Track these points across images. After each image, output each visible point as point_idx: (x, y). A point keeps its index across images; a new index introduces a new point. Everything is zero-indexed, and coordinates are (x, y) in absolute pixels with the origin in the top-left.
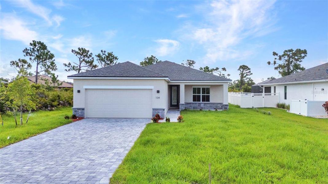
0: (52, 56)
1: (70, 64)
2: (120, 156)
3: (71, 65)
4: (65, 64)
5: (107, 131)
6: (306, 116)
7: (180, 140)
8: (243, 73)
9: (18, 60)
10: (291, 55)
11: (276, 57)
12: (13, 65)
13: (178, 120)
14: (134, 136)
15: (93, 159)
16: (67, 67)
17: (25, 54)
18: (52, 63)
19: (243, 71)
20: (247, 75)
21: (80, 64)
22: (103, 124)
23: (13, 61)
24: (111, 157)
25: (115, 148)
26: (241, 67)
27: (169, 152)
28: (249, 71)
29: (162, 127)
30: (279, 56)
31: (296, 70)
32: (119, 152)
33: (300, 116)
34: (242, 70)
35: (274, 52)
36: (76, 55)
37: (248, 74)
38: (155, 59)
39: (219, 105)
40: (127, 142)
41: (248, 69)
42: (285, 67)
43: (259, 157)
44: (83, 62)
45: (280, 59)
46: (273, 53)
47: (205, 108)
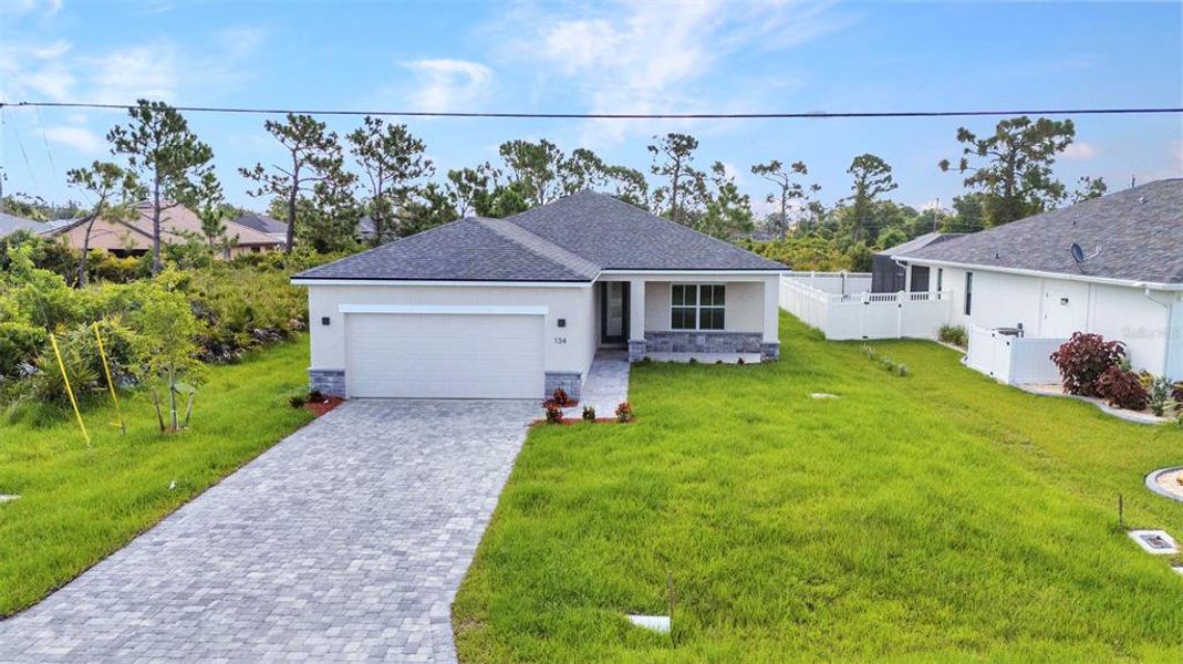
0: (204, 155)
1: (260, 170)
2: (466, 542)
3: (265, 173)
4: (245, 172)
5: (422, 454)
6: (1007, 383)
7: (616, 492)
8: (867, 182)
9: (91, 164)
10: (1020, 137)
11: (967, 144)
12: (74, 181)
13: (617, 413)
14: (496, 473)
15: (403, 549)
16: (251, 178)
17: (114, 146)
18: (209, 179)
19: (864, 178)
20: (877, 190)
21: (297, 169)
22: (405, 427)
23: (75, 169)
24: (443, 544)
25: (451, 515)
26: (858, 162)
27: (585, 532)
28: (886, 174)
29: (570, 445)
30: (980, 142)
31: (1035, 190)
32: (462, 528)
33: (991, 381)
34: (861, 172)
35: (961, 130)
36: (283, 141)
37: (883, 186)
38: (552, 152)
39: (752, 339)
40: (478, 494)
41: (881, 168)
42: (998, 179)
43: (804, 541)
44: (307, 165)
45: (983, 149)
46: (957, 134)
47: (708, 348)
